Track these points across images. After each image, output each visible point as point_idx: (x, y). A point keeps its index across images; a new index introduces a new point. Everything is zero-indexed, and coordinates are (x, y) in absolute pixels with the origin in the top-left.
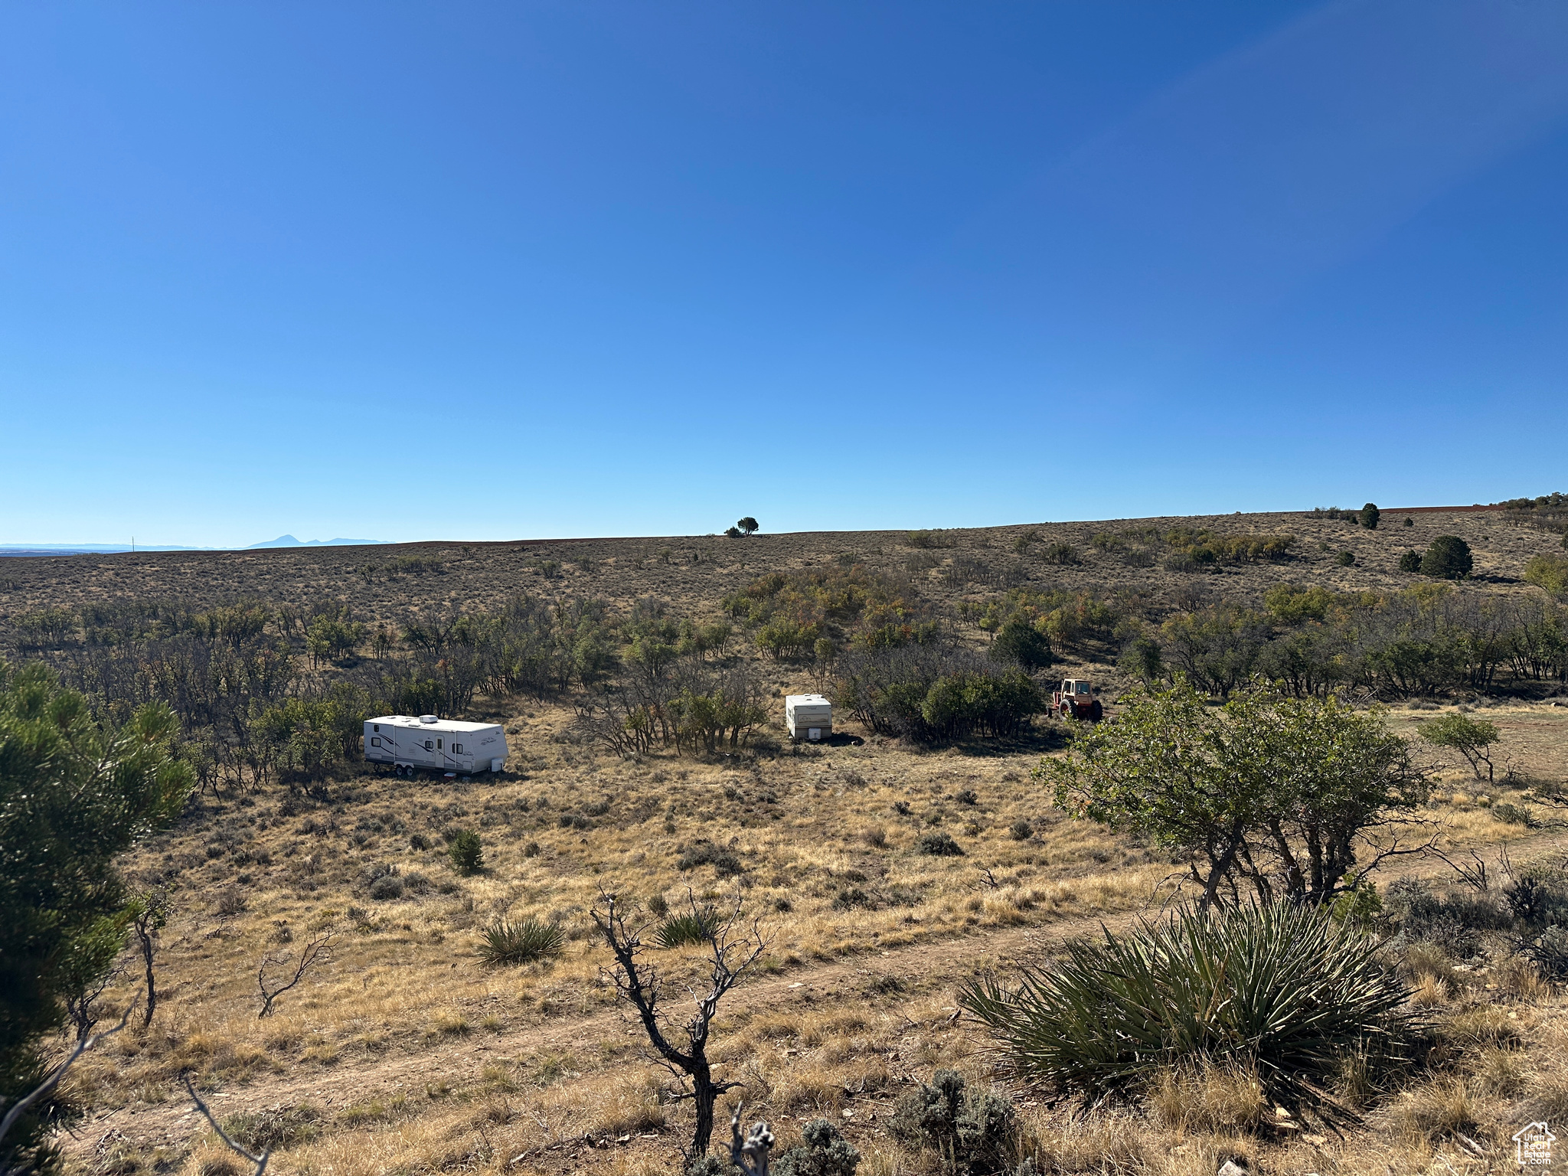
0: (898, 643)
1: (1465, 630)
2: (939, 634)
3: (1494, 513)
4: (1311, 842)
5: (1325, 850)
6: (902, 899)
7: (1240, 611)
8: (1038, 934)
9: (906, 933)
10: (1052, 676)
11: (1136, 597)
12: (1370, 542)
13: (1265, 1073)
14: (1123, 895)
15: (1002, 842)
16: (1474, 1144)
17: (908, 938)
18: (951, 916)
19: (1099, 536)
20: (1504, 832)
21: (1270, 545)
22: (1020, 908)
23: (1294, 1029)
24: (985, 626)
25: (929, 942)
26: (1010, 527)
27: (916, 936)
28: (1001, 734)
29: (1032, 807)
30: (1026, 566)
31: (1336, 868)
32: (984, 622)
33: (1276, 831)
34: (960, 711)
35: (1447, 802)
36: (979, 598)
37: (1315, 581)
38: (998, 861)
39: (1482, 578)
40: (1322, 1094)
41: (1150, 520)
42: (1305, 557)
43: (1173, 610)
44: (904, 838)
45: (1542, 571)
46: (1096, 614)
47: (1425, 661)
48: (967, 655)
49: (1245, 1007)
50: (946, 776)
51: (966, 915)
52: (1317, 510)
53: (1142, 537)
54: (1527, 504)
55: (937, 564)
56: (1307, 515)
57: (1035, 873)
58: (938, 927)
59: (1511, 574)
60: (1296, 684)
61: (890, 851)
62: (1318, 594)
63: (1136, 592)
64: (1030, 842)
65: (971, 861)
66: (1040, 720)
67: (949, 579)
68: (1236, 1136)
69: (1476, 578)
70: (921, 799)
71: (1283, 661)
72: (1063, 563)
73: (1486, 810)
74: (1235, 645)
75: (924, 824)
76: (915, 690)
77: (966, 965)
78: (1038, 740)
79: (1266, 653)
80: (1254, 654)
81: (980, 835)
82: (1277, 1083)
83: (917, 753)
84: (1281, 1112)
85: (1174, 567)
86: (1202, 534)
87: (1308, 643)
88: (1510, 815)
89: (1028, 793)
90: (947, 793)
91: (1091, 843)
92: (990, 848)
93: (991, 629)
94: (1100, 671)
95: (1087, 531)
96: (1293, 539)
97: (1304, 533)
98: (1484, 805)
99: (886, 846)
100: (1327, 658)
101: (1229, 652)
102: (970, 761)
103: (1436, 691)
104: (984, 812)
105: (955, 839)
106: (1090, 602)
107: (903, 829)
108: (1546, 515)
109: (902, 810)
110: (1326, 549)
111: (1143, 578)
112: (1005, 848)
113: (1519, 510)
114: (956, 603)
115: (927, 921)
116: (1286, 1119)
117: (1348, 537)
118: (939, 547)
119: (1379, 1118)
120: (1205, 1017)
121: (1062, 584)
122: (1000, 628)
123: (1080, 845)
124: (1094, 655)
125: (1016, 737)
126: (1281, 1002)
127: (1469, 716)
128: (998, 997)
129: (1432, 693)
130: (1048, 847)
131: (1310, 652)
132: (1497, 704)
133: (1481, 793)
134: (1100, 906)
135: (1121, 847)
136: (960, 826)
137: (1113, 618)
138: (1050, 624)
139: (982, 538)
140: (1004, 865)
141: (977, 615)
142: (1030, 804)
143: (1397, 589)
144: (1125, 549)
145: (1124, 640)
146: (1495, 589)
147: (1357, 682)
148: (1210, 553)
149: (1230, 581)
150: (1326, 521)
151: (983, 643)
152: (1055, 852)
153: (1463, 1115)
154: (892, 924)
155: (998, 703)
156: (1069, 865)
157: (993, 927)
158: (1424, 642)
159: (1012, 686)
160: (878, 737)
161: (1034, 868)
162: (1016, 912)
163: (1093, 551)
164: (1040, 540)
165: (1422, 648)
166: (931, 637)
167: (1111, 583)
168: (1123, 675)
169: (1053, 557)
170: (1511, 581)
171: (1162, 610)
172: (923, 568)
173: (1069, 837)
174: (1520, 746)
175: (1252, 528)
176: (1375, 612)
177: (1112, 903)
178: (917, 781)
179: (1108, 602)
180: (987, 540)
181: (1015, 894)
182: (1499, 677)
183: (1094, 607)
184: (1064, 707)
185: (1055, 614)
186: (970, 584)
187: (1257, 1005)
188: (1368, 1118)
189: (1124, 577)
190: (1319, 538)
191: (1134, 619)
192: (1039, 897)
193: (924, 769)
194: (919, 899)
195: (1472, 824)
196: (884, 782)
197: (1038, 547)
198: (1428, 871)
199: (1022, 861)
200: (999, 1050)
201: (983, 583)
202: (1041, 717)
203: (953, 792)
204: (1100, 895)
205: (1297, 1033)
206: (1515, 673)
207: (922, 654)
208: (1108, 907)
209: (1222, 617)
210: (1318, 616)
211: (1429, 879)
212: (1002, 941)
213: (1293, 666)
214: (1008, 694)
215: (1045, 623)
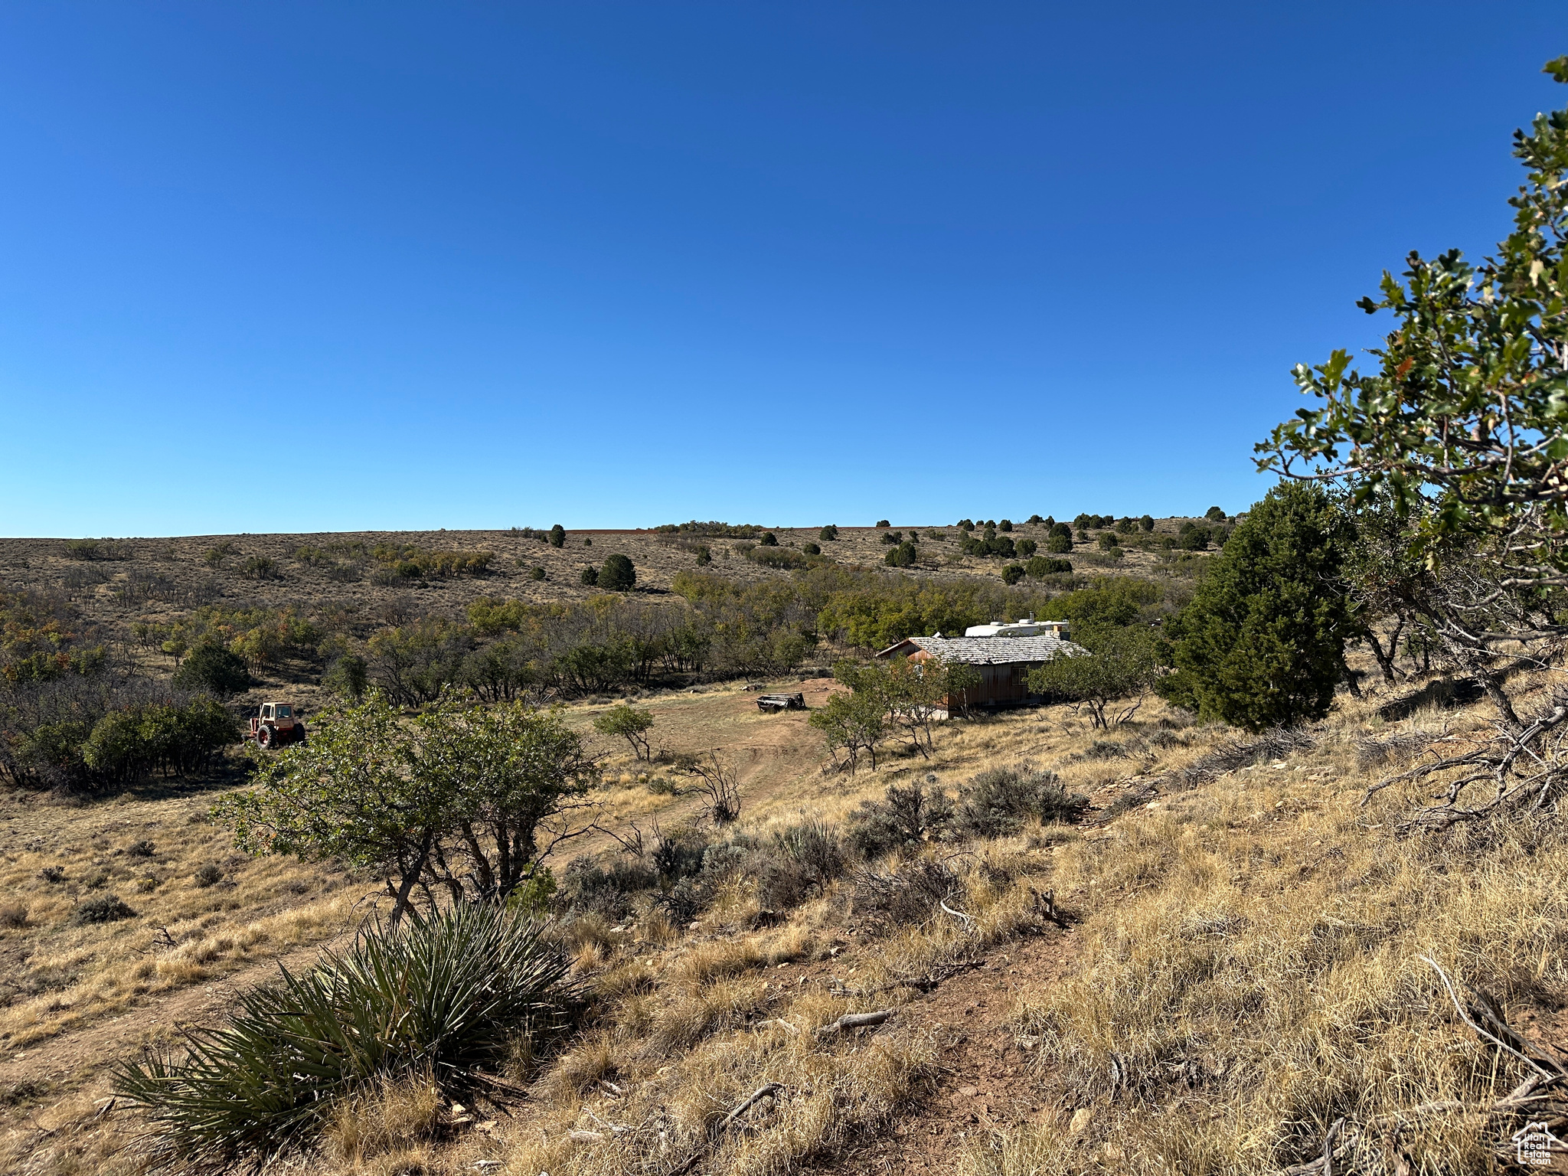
0: (49, 676)
1: (630, 633)
2: (108, 662)
3: (651, 536)
4: (499, 839)
5: (511, 844)
6: (49, 984)
7: (444, 624)
8: (223, 986)
9: (51, 1024)
10: (249, 701)
11: (342, 613)
12: (558, 559)
13: (442, 1074)
14: (321, 925)
15: (185, 892)
16: (615, 1087)
17: (52, 1030)
18: (114, 990)
19: (303, 550)
20: (657, 802)
21: (473, 561)
22: (201, 962)
23: (470, 1025)
24: (169, 650)
25: (82, 1027)
26: (200, 538)
27: (64, 1024)
28: (188, 771)
29: (223, 848)
30: (220, 581)
31: (521, 859)
32: (167, 645)
33: (468, 833)
34: (136, 751)
35: (615, 783)
36: (162, 618)
37: (514, 593)
38: (180, 915)
39: (642, 589)
40: (495, 1080)
41: (354, 534)
42: (503, 572)
43: (380, 625)
44: (55, 910)
45: (684, 584)
46: (300, 632)
47: (600, 662)
48: (145, 684)
49: (425, 1015)
50: (115, 828)
51: (134, 985)
52: (514, 529)
53: (348, 551)
54: (673, 529)
55: (106, 579)
56: (505, 534)
57: (224, 919)
58: (97, 1007)
59: (663, 586)
60: (495, 690)
61: (34, 929)
62: (515, 606)
63: (342, 608)
64: (219, 887)
65: (146, 921)
66: (234, 751)
67: (122, 597)
68: (411, 1147)
69: (639, 590)
70: (81, 860)
71: (484, 669)
72: (263, 578)
73: (644, 786)
74: (439, 657)
75: (83, 889)
76: (74, 731)
77: (131, 1043)
78: (233, 774)
79: (468, 664)
80: (457, 665)
81: (158, 889)
82: (455, 1081)
83: (76, 806)
84: (458, 1108)
85: (382, 582)
86: (408, 549)
87: (506, 651)
88: (661, 788)
89: (217, 832)
90: (117, 847)
91: (289, 876)
92: (170, 902)
93: (177, 653)
94: (303, 692)
95: (290, 544)
96: (492, 555)
97: (502, 550)
98: (644, 781)
99: (29, 925)
100: (522, 664)
101: (434, 664)
102: (146, 807)
103: (609, 687)
104: (164, 862)
105: (125, 900)
106: (292, 619)
107: (54, 900)
108: (686, 539)
109: (53, 877)
110: (522, 564)
111: (349, 593)
112: (189, 898)
113: (668, 533)
114: (131, 625)
115: (81, 1003)
116: (461, 1114)
117: (540, 554)
118: (109, 560)
119: (542, 1088)
120: (385, 1036)
121: (262, 601)
122: (187, 652)
123: (276, 880)
124: (296, 676)
125: (207, 773)
126: (458, 1001)
127: (633, 706)
128: (161, 1073)
129: (606, 690)
130: (240, 888)
131: (508, 660)
132: (653, 695)
133: (640, 772)
134: (295, 941)
135: (321, 874)
136: (132, 884)
137: (318, 636)
138: (248, 645)
139: (167, 549)
140: (186, 918)
141: (161, 637)
142: (219, 845)
143: (579, 600)
144: (331, 563)
145: (329, 658)
146: (653, 599)
147: (548, 684)
148: (416, 568)
149: (435, 595)
150: (521, 540)
151: (166, 670)
152: (248, 892)
153: (607, 1063)
154: (31, 1018)
155: (183, 736)
156: (264, 905)
157: (168, 991)
158: (600, 645)
159: (202, 716)
160: (20, 793)
161: (222, 914)
162: (197, 968)
163: (297, 565)
164: (237, 553)
165: (598, 650)
166: (97, 666)
167: (317, 598)
168: (328, 694)
169: (252, 571)
170: (663, 592)
171: (369, 626)
172: (87, 584)
173: (264, 873)
174: (669, 728)
175: (456, 544)
176: (562, 621)
177: (308, 935)
178: (75, 840)
179: (313, 619)
180: (172, 552)
181: (196, 949)
182: (654, 672)
183: (297, 624)
184: (263, 733)
185: (254, 633)
186: (150, 602)
187: (436, 1009)
188: (531, 1091)
189: (330, 592)
190: (516, 555)
191: (340, 635)
192: (225, 945)
193: (86, 824)
194: (73, 979)
195: (634, 799)
196: (28, 847)
197: (234, 562)
198: (599, 846)
199: (208, 909)
200: (157, 1134)
201: (167, 600)
202: (236, 747)
203: (124, 845)
204: (295, 929)
205: (475, 1026)
206: (666, 667)
207: (85, 687)
208: (303, 940)
209: (427, 630)
210: (514, 626)
211: (600, 854)
212: (177, 1006)
213: (493, 674)
214: (197, 725)
215: (242, 644)
